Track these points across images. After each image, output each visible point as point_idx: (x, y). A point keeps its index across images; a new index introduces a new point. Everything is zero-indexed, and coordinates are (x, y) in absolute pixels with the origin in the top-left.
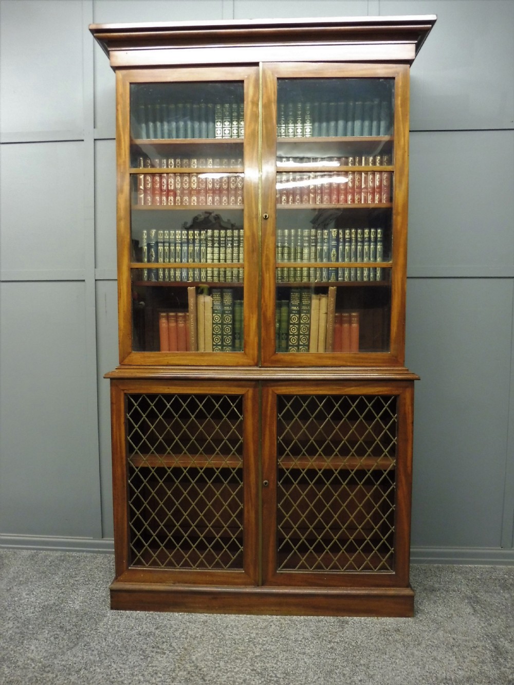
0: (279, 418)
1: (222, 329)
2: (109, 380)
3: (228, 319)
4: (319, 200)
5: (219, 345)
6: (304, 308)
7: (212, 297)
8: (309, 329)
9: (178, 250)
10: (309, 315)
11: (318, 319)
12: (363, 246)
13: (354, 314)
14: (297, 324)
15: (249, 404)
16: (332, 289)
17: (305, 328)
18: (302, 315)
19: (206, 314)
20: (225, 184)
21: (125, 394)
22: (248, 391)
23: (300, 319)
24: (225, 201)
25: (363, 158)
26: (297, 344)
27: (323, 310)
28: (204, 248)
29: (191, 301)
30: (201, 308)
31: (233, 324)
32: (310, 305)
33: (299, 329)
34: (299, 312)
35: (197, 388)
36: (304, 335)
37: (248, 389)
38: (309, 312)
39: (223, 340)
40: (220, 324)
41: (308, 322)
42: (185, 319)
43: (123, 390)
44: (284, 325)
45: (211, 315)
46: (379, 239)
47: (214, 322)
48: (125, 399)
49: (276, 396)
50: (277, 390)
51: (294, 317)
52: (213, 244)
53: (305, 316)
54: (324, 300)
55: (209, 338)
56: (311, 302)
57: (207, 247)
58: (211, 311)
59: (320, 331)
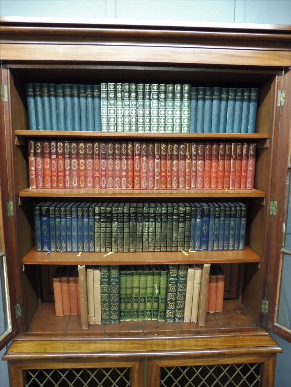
0: (161, 384)
1: (109, 297)
2: (6, 362)
3: (114, 289)
4: (194, 181)
5: (107, 311)
6: (180, 279)
7: (100, 271)
8: (185, 296)
9: (69, 224)
10: (185, 285)
11: (193, 288)
12: (230, 221)
13: (220, 276)
14: (174, 292)
15: (135, 375)
16: (207, 266)
17: (181, 295)
18: (179, 284)
19: (94, 286)
20: (111, 166)
21: (23, 370)
22: (135, 364)
23: (177, 288)
24: (111, 181)
25: (233, 146)
26: (174, 308)
27: (197, 281)
28: (93, 223)
29: (81, 277)
30: (90, 280)
31: (119, 294)
32: (186, 276)
33: (176, 297)
34: (176, 283)
35: (89, 364)
36: (181, 300)
37: (134, 363)
38: (185, 282)
39: (110, 306)
40: (107, 293)
41: (184, 290)
42: (76, 282)
43: (21, 367)
44: (163, 292)
45: (99, 286)
46: (243, 216)
47: (102, 292)
48: (23, 374)
49: (159, 368)
50: (160, 363)
51: (172, 286)
52: (100, 219)
53: (181, 286)
54: (198, 272)
55: (98, 306)
56: (187, 273)
57: (95, 221)
58: (100, 282)
59: (194, 298)
